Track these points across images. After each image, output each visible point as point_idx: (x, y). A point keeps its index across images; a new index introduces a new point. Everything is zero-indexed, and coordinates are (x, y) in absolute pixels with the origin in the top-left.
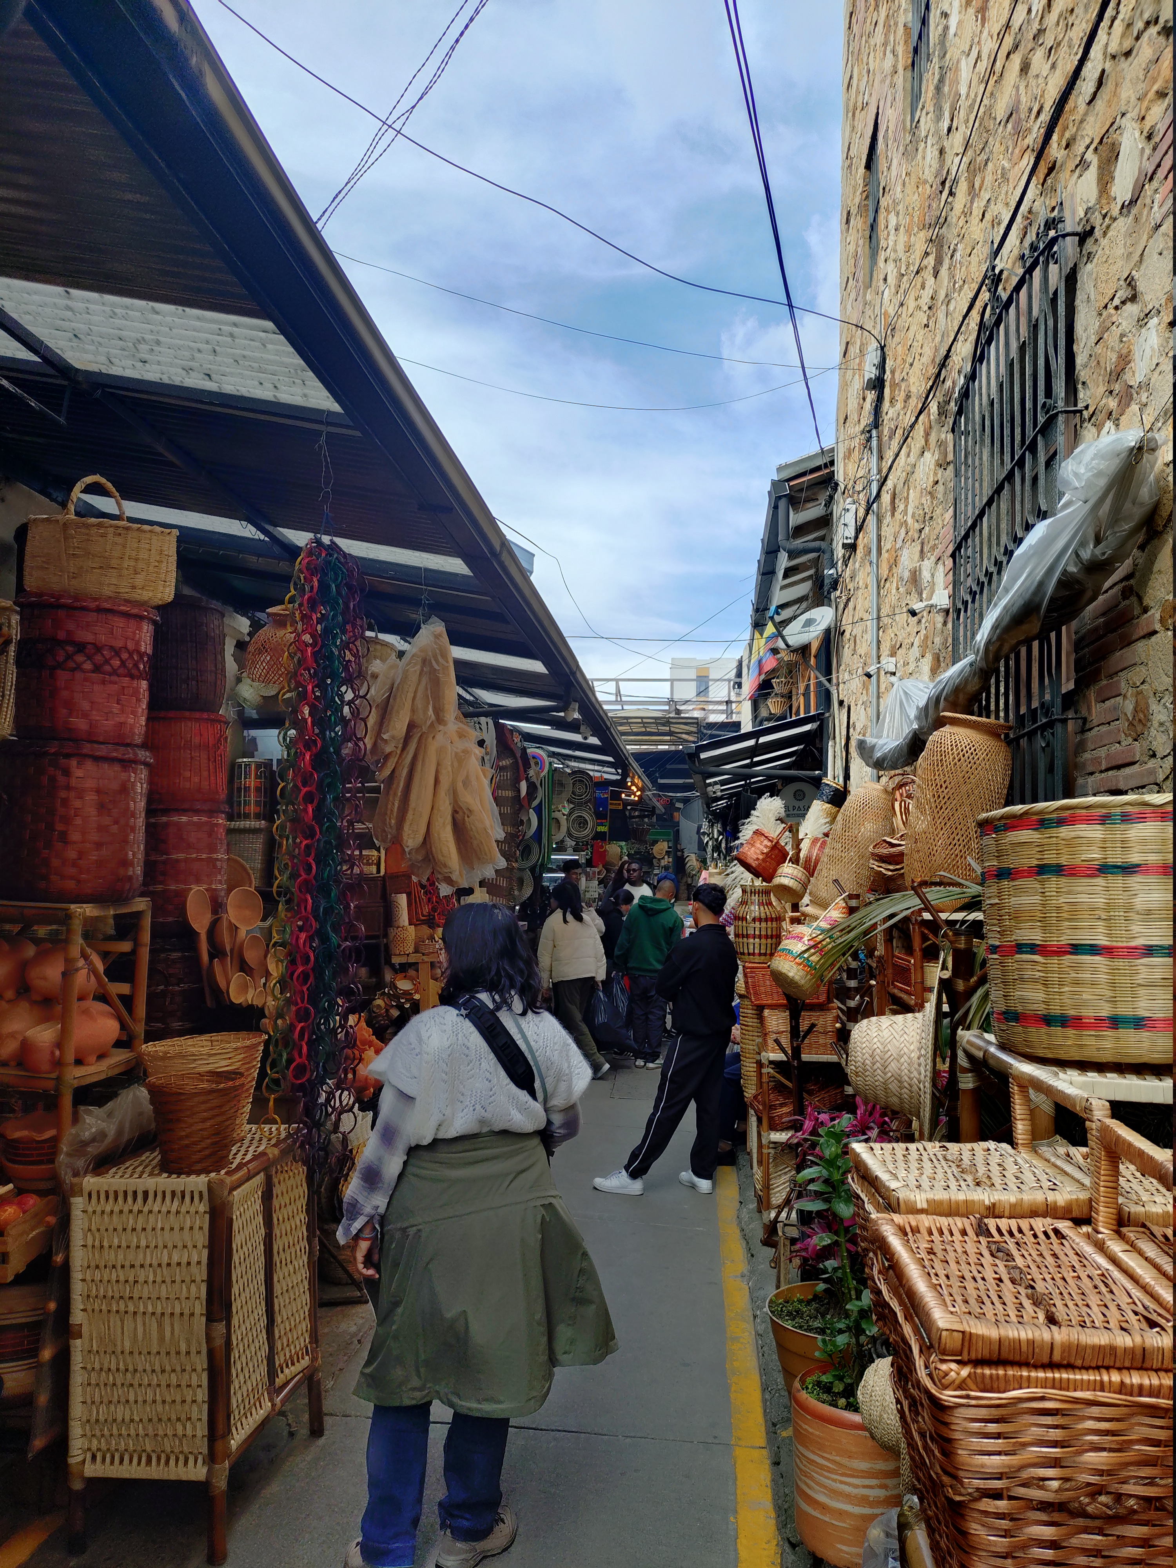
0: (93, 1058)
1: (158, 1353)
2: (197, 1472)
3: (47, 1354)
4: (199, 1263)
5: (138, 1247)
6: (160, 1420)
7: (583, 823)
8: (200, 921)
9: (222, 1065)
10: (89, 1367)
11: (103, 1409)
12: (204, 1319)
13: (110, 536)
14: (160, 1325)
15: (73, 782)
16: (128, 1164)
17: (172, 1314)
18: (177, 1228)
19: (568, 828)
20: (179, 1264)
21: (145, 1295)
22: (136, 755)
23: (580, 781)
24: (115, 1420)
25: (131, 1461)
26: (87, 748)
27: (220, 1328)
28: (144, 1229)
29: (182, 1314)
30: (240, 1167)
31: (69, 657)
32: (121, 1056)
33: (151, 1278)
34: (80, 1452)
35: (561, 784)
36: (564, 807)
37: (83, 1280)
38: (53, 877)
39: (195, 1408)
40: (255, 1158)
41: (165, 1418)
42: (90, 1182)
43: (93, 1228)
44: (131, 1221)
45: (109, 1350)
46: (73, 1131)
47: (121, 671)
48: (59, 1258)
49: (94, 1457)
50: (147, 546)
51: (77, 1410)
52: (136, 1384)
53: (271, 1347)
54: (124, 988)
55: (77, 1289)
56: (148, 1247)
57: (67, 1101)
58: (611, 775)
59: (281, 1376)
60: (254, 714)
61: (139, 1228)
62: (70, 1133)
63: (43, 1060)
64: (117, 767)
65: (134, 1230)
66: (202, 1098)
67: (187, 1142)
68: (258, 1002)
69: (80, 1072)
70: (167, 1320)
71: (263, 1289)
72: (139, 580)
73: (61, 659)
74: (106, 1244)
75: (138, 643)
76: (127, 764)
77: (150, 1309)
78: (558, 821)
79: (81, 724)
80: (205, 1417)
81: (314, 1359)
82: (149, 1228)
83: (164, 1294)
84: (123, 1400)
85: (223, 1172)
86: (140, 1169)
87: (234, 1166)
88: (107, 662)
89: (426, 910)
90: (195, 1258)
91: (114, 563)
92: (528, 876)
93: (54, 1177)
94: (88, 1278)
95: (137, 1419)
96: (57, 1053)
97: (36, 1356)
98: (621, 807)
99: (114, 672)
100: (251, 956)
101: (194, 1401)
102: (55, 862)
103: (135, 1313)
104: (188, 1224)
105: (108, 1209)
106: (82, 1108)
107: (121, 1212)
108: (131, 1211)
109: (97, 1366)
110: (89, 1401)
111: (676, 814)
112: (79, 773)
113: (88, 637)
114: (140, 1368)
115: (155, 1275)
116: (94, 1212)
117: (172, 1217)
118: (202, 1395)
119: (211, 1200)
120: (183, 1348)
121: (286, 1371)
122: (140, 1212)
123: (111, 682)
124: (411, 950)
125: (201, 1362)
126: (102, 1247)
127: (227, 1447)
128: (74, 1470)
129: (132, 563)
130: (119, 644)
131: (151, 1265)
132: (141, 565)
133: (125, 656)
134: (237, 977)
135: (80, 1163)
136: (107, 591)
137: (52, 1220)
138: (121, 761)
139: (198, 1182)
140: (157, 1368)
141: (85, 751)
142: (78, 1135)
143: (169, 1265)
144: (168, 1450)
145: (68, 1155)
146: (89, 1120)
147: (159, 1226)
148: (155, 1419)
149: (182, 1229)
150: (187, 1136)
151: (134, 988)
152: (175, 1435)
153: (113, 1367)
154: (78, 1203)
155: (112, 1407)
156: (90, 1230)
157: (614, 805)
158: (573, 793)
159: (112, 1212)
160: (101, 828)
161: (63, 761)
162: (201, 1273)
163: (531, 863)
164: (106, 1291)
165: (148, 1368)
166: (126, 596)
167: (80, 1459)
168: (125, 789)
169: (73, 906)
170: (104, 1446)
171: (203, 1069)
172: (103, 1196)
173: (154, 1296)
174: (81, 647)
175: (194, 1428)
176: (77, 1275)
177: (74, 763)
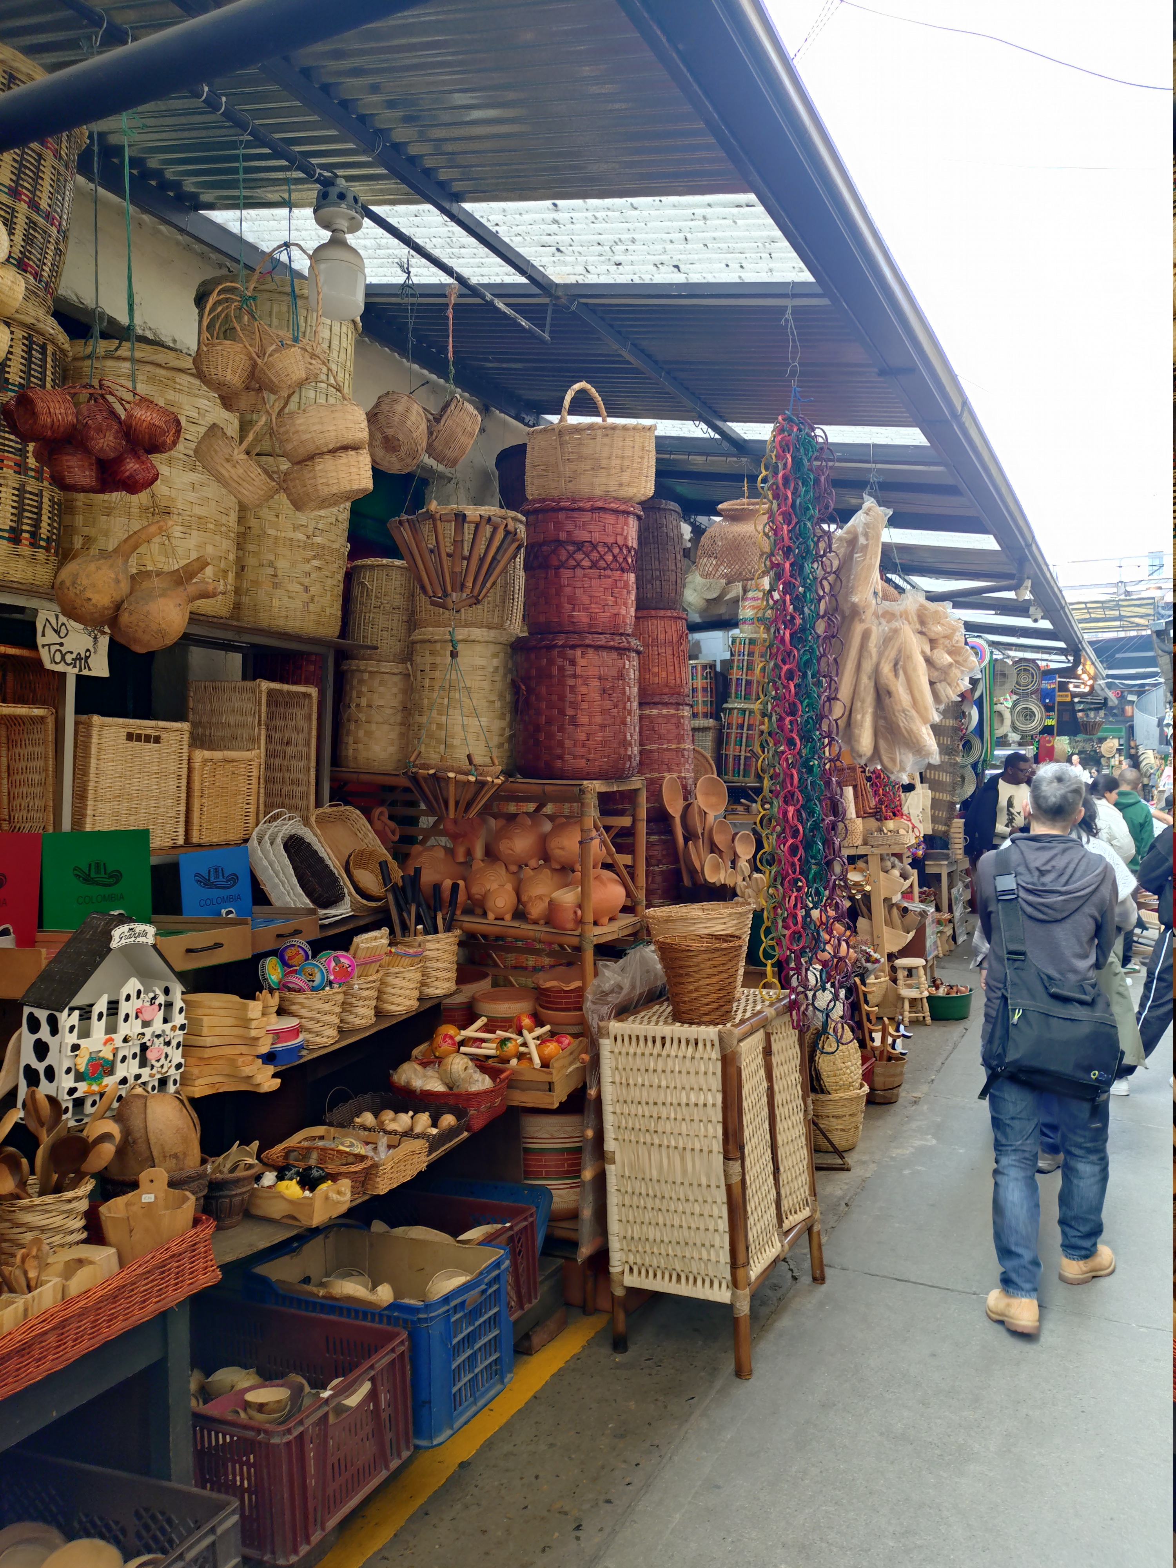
0: (606, 920)
1: (682, 1183)
2: (723, 1295)
3: (588, 1174)
4: (714, 1105)
5: (659, 1087)
6: (687, 1244)
7: (1029, 715)
8: (675, 809)
9: (719, 929)
10: (623, 1190)
11: (636, 1228)
12: (721, 1157)
13: (599, 438)
14: (683, 1159)
15: (579, 671)
16: (643, 1014)
17: (693, 1150)
18: (692, 1071)
19: (1013, 723)
20: (696, 1105)
21: (668, 1130)
22: (628, 642)
23: (1025, 670)
24: (647, 1240)
25: (663, 1278)
26: (589, 640)
27: (736, 1166)
28: (664, 1071)
29: (701, 1150)
30: (742, 1022)
31: (571, 556)
32: (628, 920)
33: (672, 1116)
34: (619, 1263)
35: (1004, 675)
36: (1006, 700)
37: (614, 1113)
38: (567, 757)
39: (717, 1236)
40: (754, 1015)
41: (691, 1243)
42: (615, 1026)
43: (620, 1067)
44: (652, 1064)
45: (640, 1177)
46: (595, 982)
47: (614, 565)
48: (592, 1092)
49: (631, 1269)
50: (631, 444)
51: (614, 1227)
52: (664, 1209)
53: (778, 1194)
54: (626, 859)
55: (609, 1121)
56: (668, 1087)
57: (589, 955)
58: (1058, 662)
59: (786, 1221)
60: (698, 619)
61: (659, 1069)
62: (592, 985)
63: (567, 918)
64: (614, 655)
65: (655, 1071)
66: (708, 956)
67: (695, 995)
68: (730, 882)
69: (598, 931)
70: (688, 1154)
71: (768, 1137)
72: (626, 477)
73: (563, 558)
74: (631, 1082)
75: (626, 538)
76: (622, 651)
77: (673, 1143)
78: (1000, 714)
79: (582, 616)
80: (727, 1246)
81: (813, 1211)
82: (668, 1070)
83: (684, 1132)
84: (653, 1222)
85: (729, 1025)
86: (655, 1018)
87: (737, 1021)
88: (602, 557)
89: (873, 803)
90: (710, 1101)
91: (604, 463)
92: (970, 773)
93: (582, 1022)
94: (618, 1111)
95: (666, 1240)
96: (579, 912)
97: (579, 1177)
98: (1069, 699)
99: (608, 567)
100: (720, 840)
101: (716, 1231)
102: (568, 743)
103: (660, 1146)
104: (703, 1069)
105: (632, 1051)
106: (601, 963)
107: (643, 1054)
108: (651, 1054)
109: (630, 1190)
110: (624, 1220)
111: (1128, 708)
112: (581, 662)
113: (584, 536)
114: (667, 1196)
115: (676, 1113)
116: (620, 1053)
117: (688, 1061)
118: (723, 1225)
119: (722, 1048)
120: (704, 1182)
121: (790, 1218)
122: (659, 1055)
123: (605, 577)
124: (860, 842)
125: (721, 1196)
126: (628, 1084)
127: (748, 1277)
128: (615, 1278)
129: (619, 462)
130: (611, 540)
131: (671, 1104)
132: (626, 463)
133: (616, 551)
134: (710, 859)
135: (605, 1010)
136: (598, 491)
137: (586, 1057)
138: (616, 649)
139: (710, 1032)
140: (682, 1197)
141: (587, 642)
142: (599, 986)
143: (687, 1105)
144: (695, 1271)
145: (593, 1003)
146: (607, 973)
147: (677, 1069)
148: (682, 1243)
149: (697, 1073)
150: (696, 990)
151: (634, 859)
152: (700, 1259)
153: (644, 1192)
154: (606, 1044)
155: (644, 1227)
156: (617, 1069)
157: (1060, 697)
158: (1017, 683)
159: (635, 1054)
160: (603, 712)
161: (569, 652)
162: (717, 1115)
163: (972, 760)
164: (634, 1124)
165: (674, 1196)
166: (614, 494)
167: (619, 1269)
168: (621, 675)
169: (585, 782)
170: (639, 1262)
171: (703, 932)
172: (626, 1039)
173: (676, 1132)
174: (580, 546)
175: (718, 1255)
176: (608, 1108)
177: (578, 652)
